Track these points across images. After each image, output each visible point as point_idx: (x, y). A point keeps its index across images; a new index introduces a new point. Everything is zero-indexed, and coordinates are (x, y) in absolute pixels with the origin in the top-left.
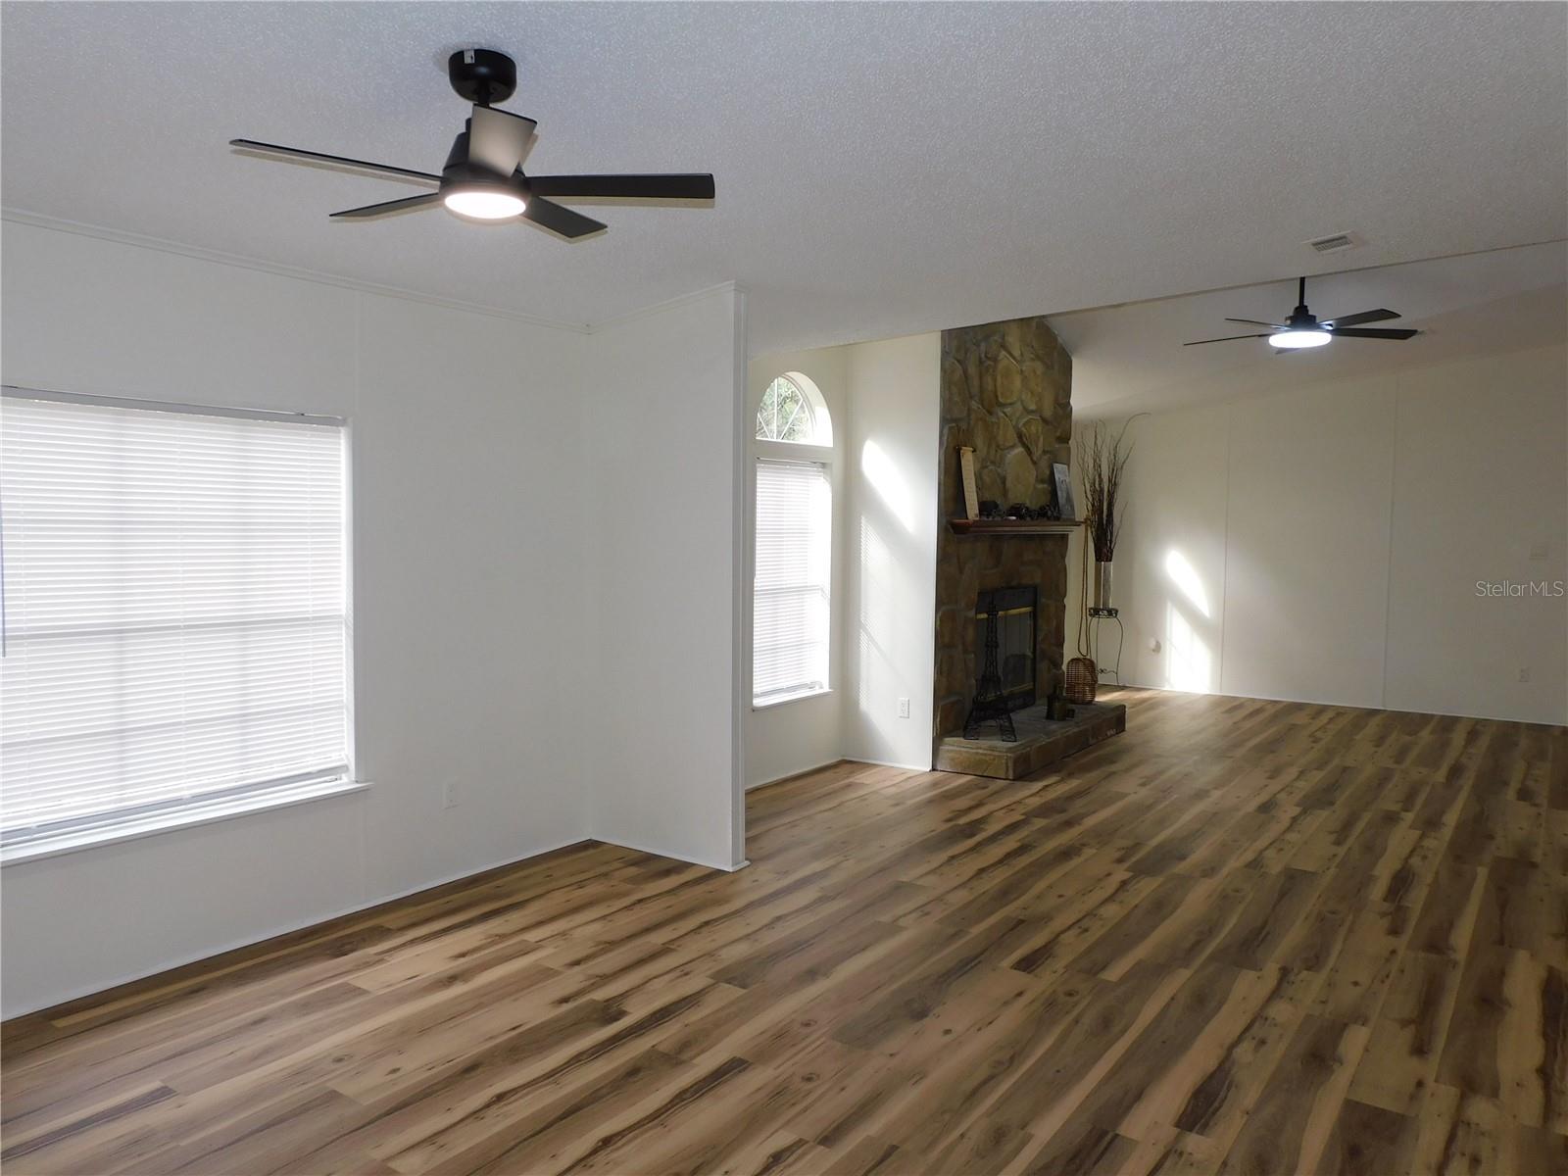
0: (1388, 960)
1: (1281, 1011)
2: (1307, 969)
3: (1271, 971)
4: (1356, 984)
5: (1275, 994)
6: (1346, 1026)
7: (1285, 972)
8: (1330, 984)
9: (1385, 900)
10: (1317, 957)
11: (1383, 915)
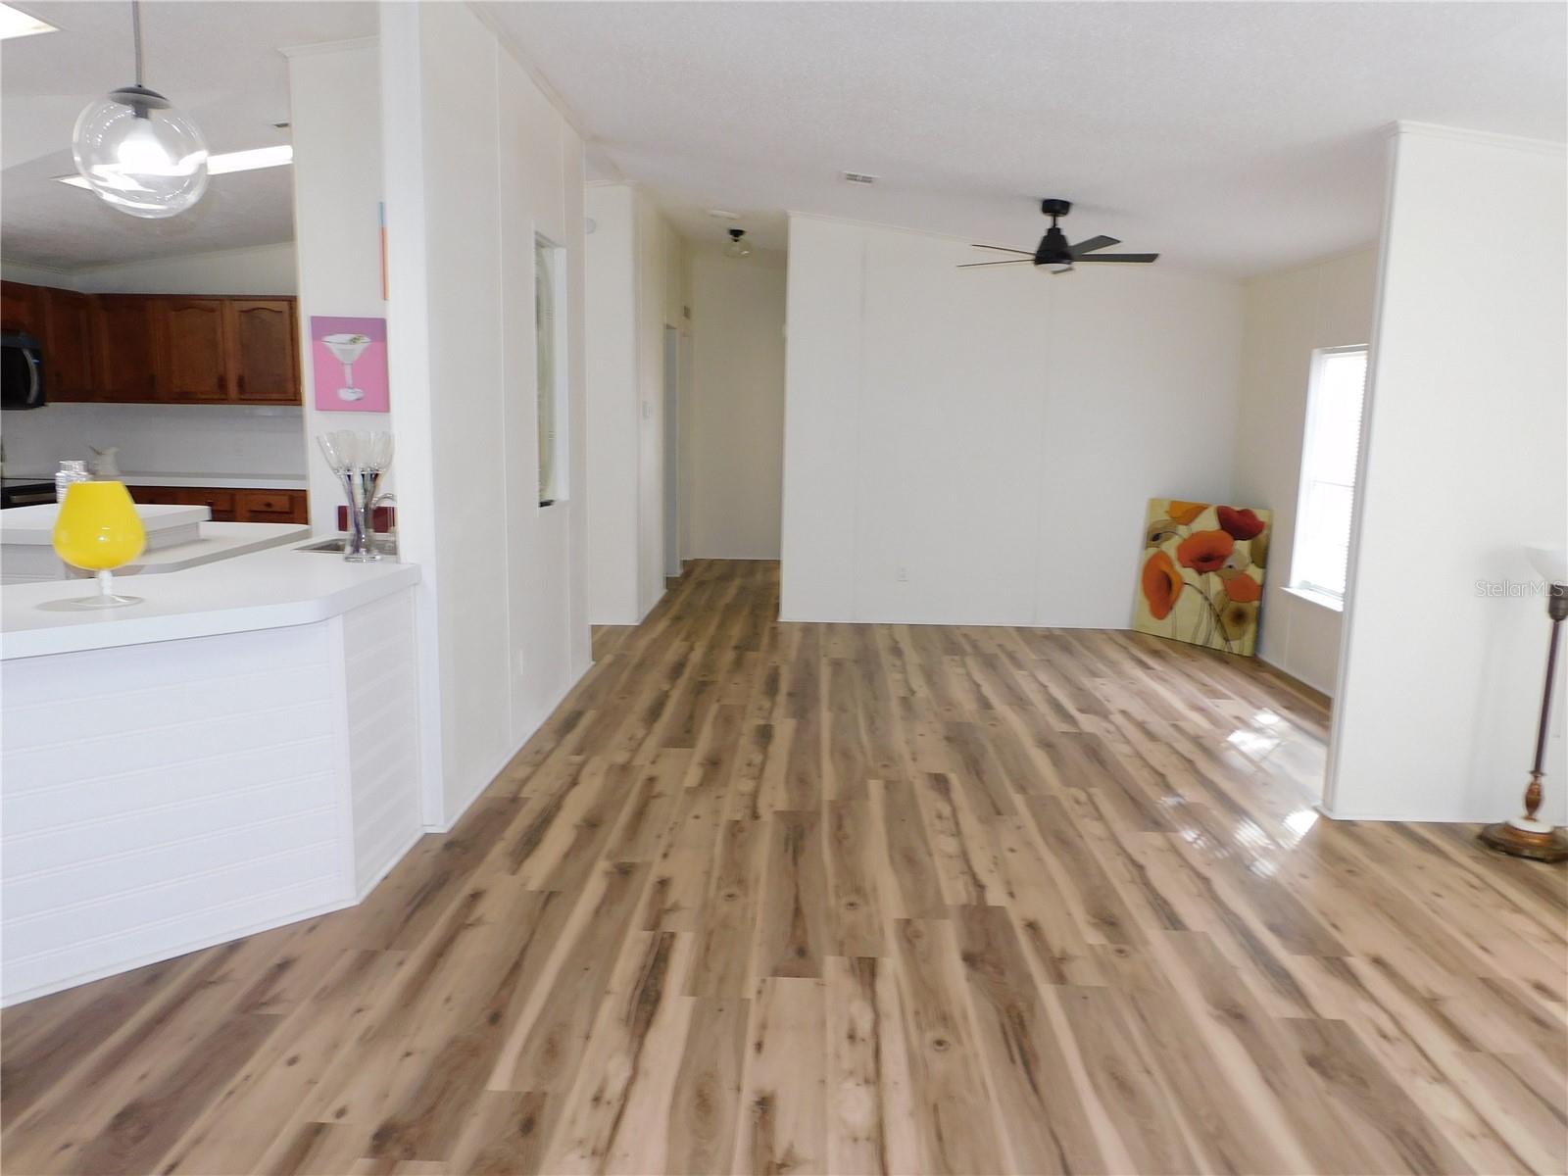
0: (670, 846)
1: (747, 786)
2: (738, 821)
3: (767, 815)
4: (697, 817)
5: (755, 795)
6: (701, 785)
7: (755, 816)
8: (716, 812)
9: (673, 935)
10: (734, 835)
11: (675, 908)
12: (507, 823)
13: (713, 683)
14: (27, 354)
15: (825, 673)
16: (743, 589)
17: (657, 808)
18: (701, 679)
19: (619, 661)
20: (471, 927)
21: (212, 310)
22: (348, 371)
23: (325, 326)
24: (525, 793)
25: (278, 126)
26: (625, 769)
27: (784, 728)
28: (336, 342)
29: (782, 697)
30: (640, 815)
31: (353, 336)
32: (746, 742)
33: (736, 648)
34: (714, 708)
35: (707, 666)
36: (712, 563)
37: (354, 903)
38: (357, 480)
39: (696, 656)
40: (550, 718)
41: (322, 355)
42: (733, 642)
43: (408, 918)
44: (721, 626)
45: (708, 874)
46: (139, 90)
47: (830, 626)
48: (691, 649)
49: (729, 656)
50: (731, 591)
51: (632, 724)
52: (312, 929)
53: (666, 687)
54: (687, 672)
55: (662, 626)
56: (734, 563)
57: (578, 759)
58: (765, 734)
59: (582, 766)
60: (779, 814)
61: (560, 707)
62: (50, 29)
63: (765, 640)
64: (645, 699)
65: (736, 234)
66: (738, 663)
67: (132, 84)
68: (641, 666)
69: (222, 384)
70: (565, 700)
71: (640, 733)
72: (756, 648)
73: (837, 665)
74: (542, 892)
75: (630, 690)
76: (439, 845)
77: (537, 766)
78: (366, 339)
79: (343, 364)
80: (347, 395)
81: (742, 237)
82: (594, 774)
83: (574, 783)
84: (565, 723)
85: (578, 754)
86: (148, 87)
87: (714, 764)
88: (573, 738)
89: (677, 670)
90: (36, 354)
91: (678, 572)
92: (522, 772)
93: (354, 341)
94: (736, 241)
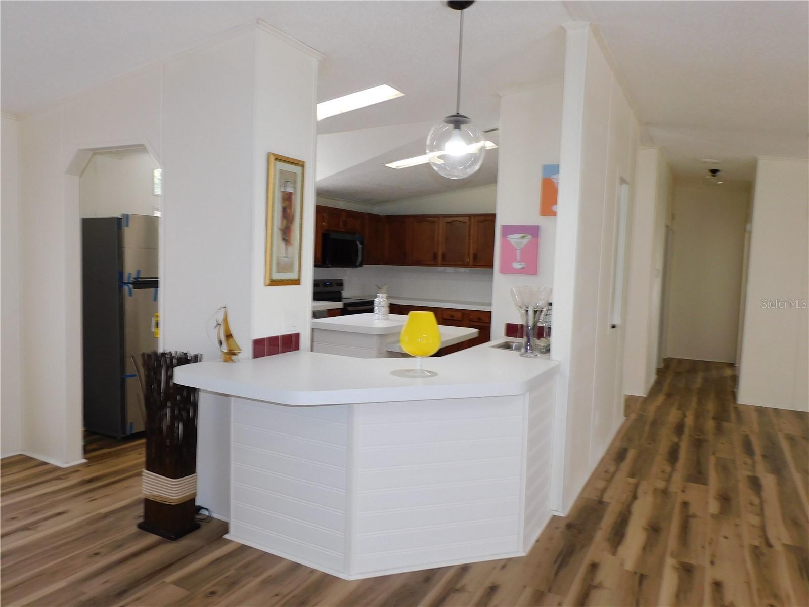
12: (600, 518)
13: (706, 441)
14: (358, 243)
15: (785, 445)
16: (706, 380)
17: (694, 524)
18: (697, 437)
19: (640, 419)
20: (597, 588)
21: (434, 222)
22: (518, 252)
23: (508, 230)
24: (606, 499)
25: (486, 132)
26: (665, 492)
27: (769, 481)
28: (514, 238)
29: (758, 457)
30: (685, 528)
31: (523, 235)
32: (743, 487)
33: (714, 418)
34: (712, 460)
35: (699, 428)
36: (680, 361)
37: (523, 555)
38: (531, 313)
39: (689, 421)
40: (608, 450)
41: (506, 244)
42: (712, 414)
43: (557, 574)
44: (700, 402)
45: (748, 583)
46: (458, 116)
47: (776, 411)
48: (684, 416)
49: (710, 425)
50: (698, 381)
51: (660, 462)
52: (503, 567)
53: (675, 439)
54: (687, 431)
55: (661, 398)
56: (694, 362)
57: (632, 481)
58: (755, 483)
59: (636, 486)
60: (785, 546)
61: (612, 444)
62: (401, 94)
63: (733, 415)
64: (663, 447)
65: (714, 172)
66: (719, 430)
67: (454, 113)
68: (655, 423)
69: (435, 257)
70: (614, 440)
71: (668, 469)
72: (728, 420)
73: (791, 438)
74: (635, 573)
75: (653, 438)
76: (562, 525)
77: (609, 481)
78: (529, 236)
79: (516, 250)
80: (517, 265)
81: (718, 174)
82: (645, 493)
83: (635, 497)
84: (618, 455)
85: (632, 478)
86: (461, 113)
87: (725, 499)
88: (626, 465)
89: (679, 428)
90: (362, 243)
91: (662, 366)
92: (601, 484)
93: (523, 237)
94: (714, 176)
